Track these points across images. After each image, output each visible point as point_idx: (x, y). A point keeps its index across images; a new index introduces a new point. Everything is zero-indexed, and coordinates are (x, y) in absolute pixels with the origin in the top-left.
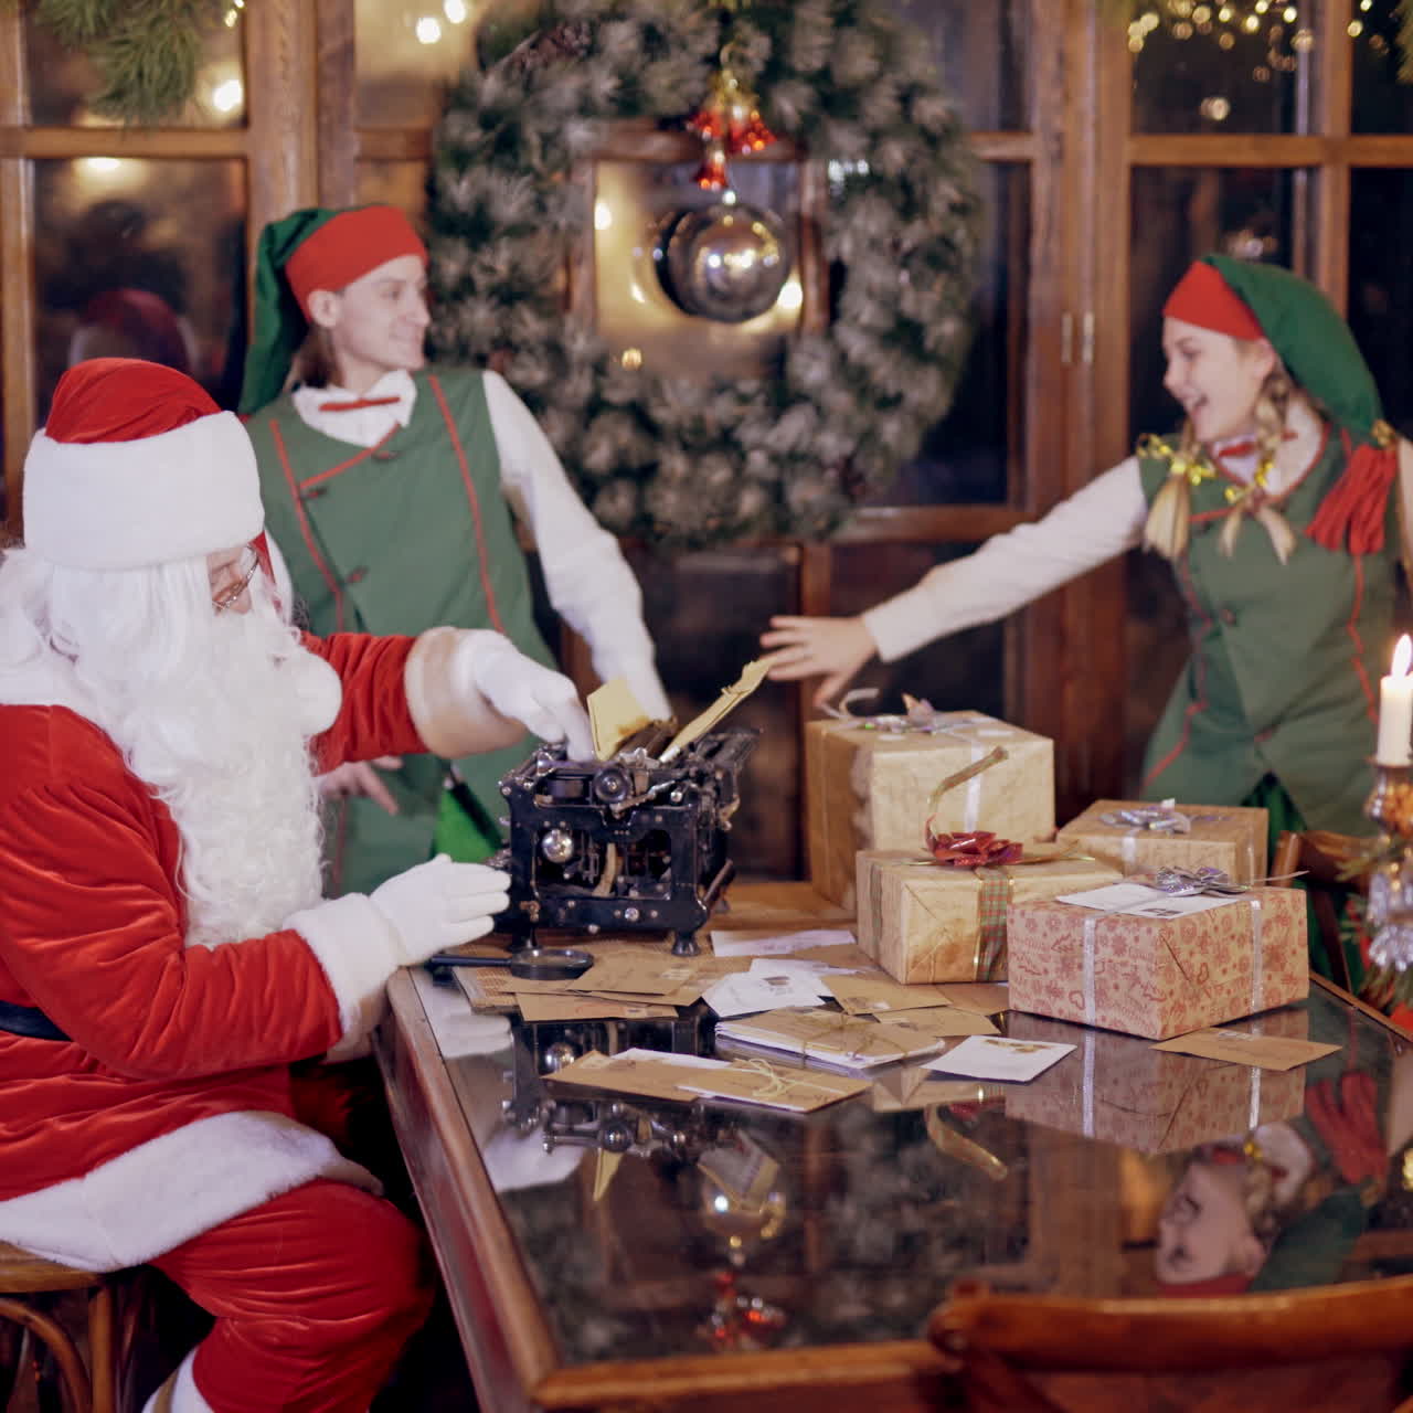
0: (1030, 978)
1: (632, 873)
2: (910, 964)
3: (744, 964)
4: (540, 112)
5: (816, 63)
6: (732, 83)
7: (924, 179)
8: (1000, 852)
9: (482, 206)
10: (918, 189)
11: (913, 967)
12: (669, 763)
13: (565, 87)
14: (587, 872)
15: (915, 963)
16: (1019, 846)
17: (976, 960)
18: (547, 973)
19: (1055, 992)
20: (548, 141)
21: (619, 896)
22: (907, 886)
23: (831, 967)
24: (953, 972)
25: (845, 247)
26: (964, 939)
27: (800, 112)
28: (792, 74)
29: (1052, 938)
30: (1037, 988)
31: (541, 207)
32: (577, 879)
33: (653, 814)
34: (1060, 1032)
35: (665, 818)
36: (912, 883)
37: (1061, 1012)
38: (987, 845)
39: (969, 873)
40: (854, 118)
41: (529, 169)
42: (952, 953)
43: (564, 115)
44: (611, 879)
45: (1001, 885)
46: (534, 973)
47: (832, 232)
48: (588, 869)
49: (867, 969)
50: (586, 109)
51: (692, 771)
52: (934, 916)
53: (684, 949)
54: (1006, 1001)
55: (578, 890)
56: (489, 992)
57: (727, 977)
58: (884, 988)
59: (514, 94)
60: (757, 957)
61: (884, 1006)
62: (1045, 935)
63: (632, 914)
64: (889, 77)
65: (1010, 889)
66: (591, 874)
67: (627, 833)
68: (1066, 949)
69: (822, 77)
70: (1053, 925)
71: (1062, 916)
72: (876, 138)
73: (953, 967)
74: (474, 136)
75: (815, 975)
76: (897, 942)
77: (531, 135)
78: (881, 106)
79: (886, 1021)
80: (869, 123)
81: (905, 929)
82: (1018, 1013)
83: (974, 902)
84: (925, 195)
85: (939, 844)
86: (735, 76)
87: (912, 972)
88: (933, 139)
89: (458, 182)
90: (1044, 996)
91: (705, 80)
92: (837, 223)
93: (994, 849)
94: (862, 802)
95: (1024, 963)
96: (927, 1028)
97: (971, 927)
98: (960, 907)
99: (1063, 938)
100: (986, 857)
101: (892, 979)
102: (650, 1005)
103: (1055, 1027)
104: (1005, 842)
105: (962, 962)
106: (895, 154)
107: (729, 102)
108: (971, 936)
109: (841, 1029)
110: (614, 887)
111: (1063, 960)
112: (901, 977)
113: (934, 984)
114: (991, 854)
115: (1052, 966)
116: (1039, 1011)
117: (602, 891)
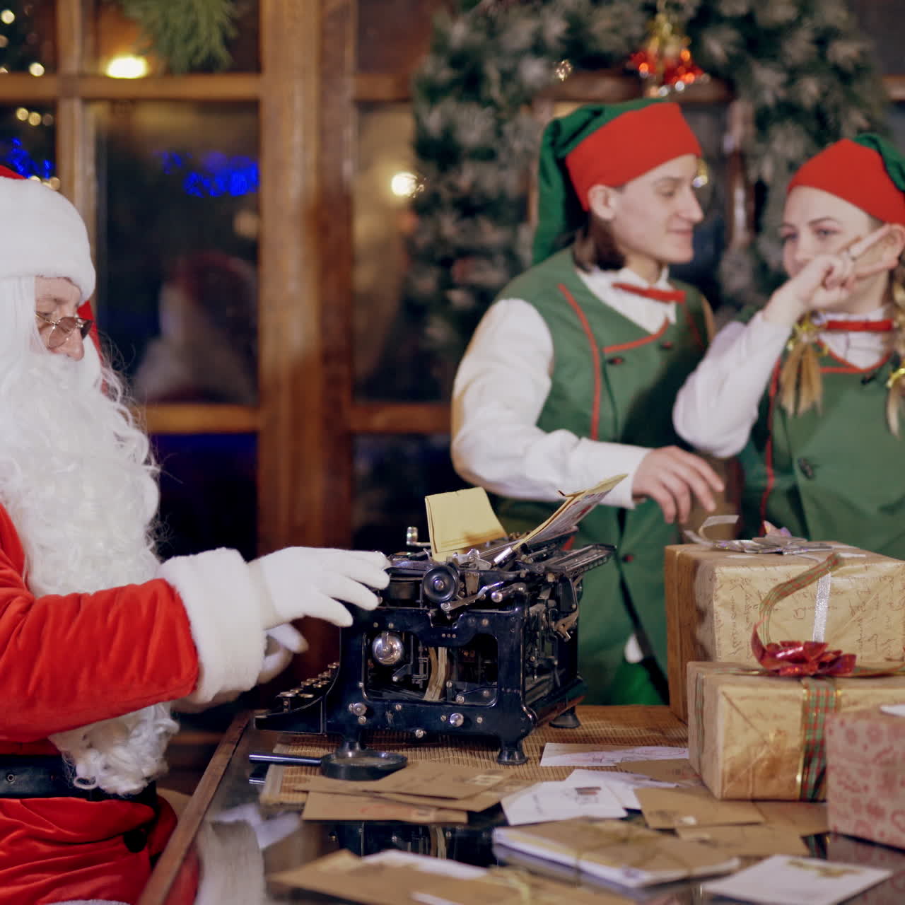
0: (849, 795)
1: (461, 679)
2: (726, 779)
3: (561, 773)
4: (499, 51)
5: (742, 9)
6: (666, 28)
7: (836, 109)
8: (833, 662)
9: (449, 132)
10: (831, 119)
11: (729, 781)
12: (501, 565)
13: (521, 31)
14: (415, 676)
15: (732, 776)
16: (853, 657)
17: (799, 778)
18: (355, 774)
19: (876, 812)
20: (508, 77)
21: (448, 701)
22: (724, 694)
23: (651, 780)
24: (772, 789)
25: (767, 170)
26: (786, 753)
27: (728, 54)
28: (720, 19)
29: (874, 750)
30: (856, 805)
31: (499, 133)
32: (406, 683)
33: (480, 617)
34: (882, 858)
35: (490, 621)
36: (732, 691)
37: (882, 834)
38: (819, 654)
39: (795, 683)
40: (774, 57)
41: (491, 102)
42: (773, 767)
43: (519, 55)
44: (441, 684)
45: (828, 696)
46: (343, 772)
47: (756, 157)
48: (417, 673)
49: (690, 782)
50: (538, 48)
51: (523, 573)
52: (752, 726)
53: (509, 758)
54: (824, 820)
55: (408, 694)
56: (284, 789)
57: (538, 784)
58: (697, 802)
59: (479, 38)
60: (579, 768)
61: (691, 820)
62: (866, 747)
63: (456, 720)
64: (807, 22)
65: (838, 700)
66: (419, 679)
67: (454, 636)
68: (888, 763)
69: (746, 21)
70: (874, 736)
71: (884, 727)
72: (794, 75)
73: (774, 782)
74: (445, 74)
75: (631, 787)
76: (714, 754)
77: (492, 71)
78: (799, 47)
79: (685, 836)
80: (789, 63)
81: (721, 739)
82: (837, 835)
83: (798, 713)
84: (838, 125)
85: (764, 652)
86: (668, 20)
87: (728, 787)
88: (844, 76)
89: (430, 112)
90: (865, 817)
91: (644, 26)
92: (759, 148)
93: (824, 659)
94: (702, 615)
95: (843, 778)
96: (729, 845)
97: (795, 741)
98: (782, 717)
99: (885, 752)
100: (816, 667)
101: (709, 793)
102: (441, 809)
103: (877, 852)
104: (838, 653)
105: (784, 778)
106: (810, 89)
107: (664, 43)
108: (794, 750)
109: (625, 841)
110: (444, 692)
111: (886, 776)
112: (717, 791)
113: (754, 800)
114: (822, 665)
115: (873, 782)
116: (860, 832)
117: (432, 695)
